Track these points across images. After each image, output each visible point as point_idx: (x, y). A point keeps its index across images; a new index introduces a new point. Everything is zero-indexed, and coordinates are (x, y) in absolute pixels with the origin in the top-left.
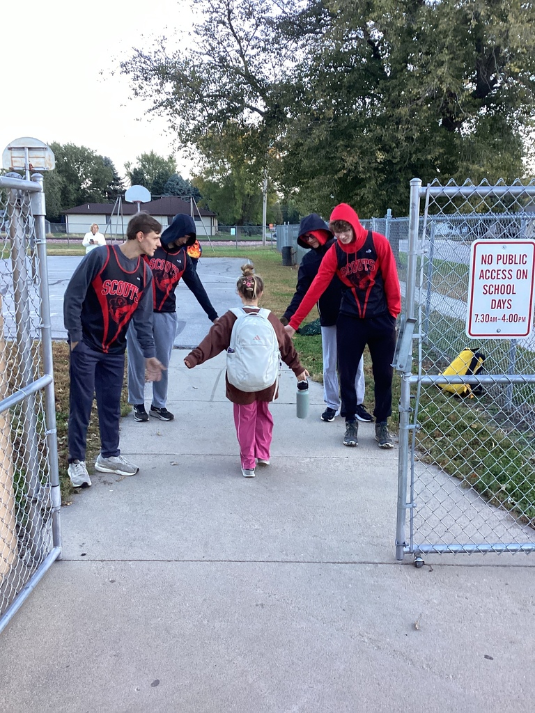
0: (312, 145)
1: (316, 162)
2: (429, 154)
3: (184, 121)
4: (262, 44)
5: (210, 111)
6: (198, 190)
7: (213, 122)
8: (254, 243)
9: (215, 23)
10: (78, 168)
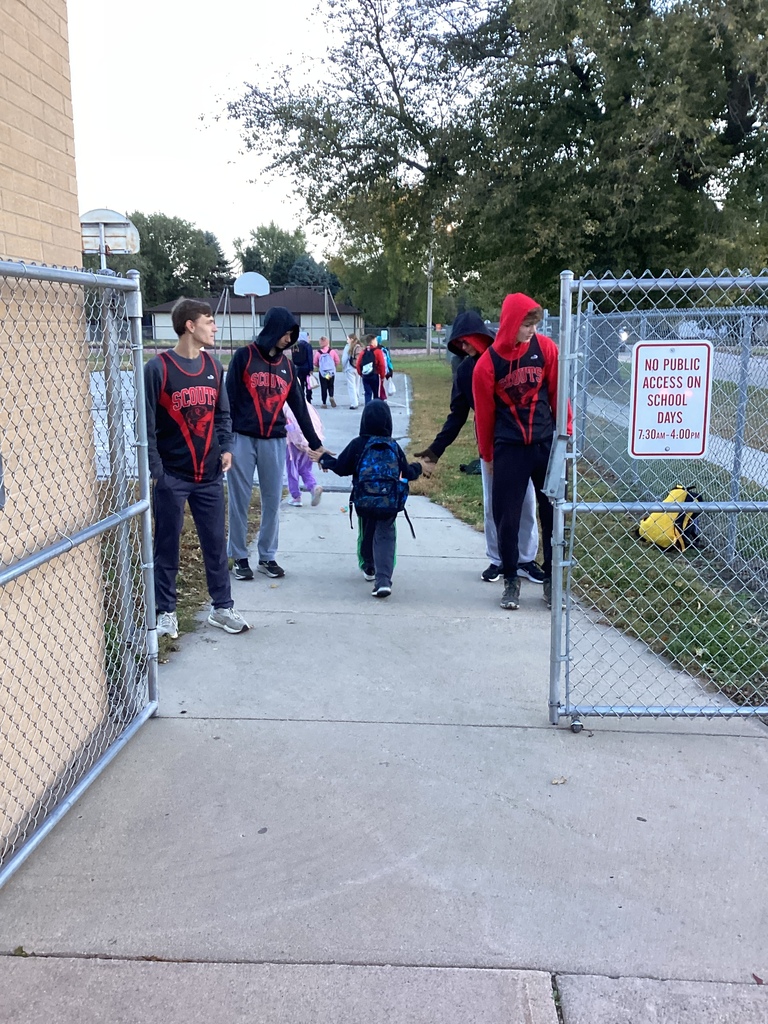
0: (493, 213)
1: (498, 237)
2: (657, 224)
3: (315, 182)
4: (424, 73)
5: (351, 168)
6: (336, 277)
7: (354, 184)
8: (415, 351)
9: (359, 45)
10: (170, 248)
